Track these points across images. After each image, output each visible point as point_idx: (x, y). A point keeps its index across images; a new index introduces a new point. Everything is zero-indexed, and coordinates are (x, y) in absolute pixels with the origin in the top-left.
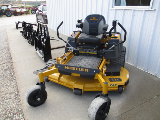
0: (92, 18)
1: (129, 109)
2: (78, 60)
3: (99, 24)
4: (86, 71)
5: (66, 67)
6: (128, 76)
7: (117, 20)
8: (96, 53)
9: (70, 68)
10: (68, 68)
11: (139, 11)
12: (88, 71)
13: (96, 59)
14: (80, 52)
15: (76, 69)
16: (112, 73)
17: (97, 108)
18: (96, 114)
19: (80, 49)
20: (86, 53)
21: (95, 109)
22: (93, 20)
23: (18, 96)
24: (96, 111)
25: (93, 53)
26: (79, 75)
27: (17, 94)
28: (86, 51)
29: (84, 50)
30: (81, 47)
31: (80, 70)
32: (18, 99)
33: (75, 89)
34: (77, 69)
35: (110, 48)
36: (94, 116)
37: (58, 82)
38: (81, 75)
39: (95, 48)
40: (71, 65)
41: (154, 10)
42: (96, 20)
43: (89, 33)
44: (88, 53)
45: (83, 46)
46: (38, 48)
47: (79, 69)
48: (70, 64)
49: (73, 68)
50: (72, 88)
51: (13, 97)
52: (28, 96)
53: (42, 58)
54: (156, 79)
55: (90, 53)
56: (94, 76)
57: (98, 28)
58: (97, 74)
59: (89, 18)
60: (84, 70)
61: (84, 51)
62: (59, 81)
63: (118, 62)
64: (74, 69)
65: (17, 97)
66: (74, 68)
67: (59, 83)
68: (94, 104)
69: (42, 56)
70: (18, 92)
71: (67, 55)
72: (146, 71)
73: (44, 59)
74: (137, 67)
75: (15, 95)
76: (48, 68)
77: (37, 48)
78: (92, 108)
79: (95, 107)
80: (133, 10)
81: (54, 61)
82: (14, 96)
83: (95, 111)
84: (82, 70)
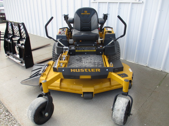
0: (84, 12)
1: (143, 103)
2: (77, 60)
3: (92, 18)
4: (98, 71)
5: (73, 70)
6: (131, 71)
7: (108, 14)
8: (95, 51)
9: (78, 70)
10: (75, 71)
11: (126, 4)
12: (100, 71)
13: (97, 57)
14: (76, 51)
15: (85, 70)
16: (116, 69)
17: (124, 110)
18: (124, 115)
19: (77, 47)
20: (84, 51)
21: (122, 110)
22: (85, 14)
23: (10, 116)
24: (124, 112)
25: (92, 51)
26: (89, 77)
27: (7, 114)
28: (83, 50)
29: (81, 48)
30: (78, 45)
31: (91, 71)
32: (12, 120)
33: (84, 93)
34: (87, 70)
35: (109, 44)
36: (122, 118)
37: (59, 89)
38: (92, 77)
39: (93, 45)
40: (74, 67)
41: (142, 2)
42: (88, 14)
43: (81, 29)
44: (86, 51)
45: (80, 44)
46: (10, 52)
47: (89, 70)
48: (71, 66)
49: (81, 70)
50: (81, 92)
51: (3, 119)
52: (33, 114)
53: (20, 64)
54: (148, 69)
55: (88, 51)
56: (107, 75)
57: (91, 22)
58: (110, 73)
59: (80, 12)
60: (95, 70)
61: (81, 50)
62: (61, 88)
63: (115, 58)
64: (83, 71)
65: (9, 119)
66: (83, 69)
67: (61, 90)
68: (119, 105)
69: (21, 62)
70: (7, 111)
71: (65, 56)
72: (137, 63)
73: (24, 65)
74: (127, 60)
75: (5, 116)
76: (41, 74)
77: (8, 53)
78: (118, 110)
79: (121, 109)
80: (118, 3)
81: (44, 65)
82: (3, 117)
83: (122, 113)
84: (92, 70)
